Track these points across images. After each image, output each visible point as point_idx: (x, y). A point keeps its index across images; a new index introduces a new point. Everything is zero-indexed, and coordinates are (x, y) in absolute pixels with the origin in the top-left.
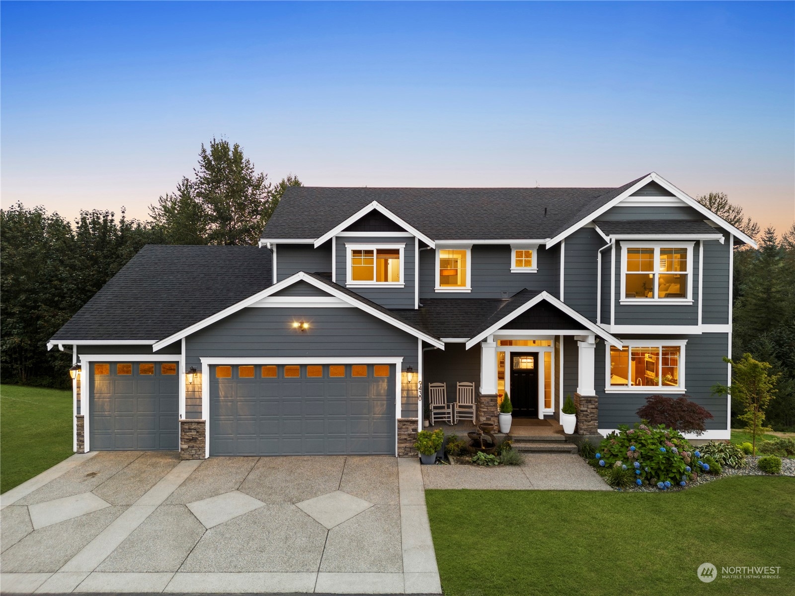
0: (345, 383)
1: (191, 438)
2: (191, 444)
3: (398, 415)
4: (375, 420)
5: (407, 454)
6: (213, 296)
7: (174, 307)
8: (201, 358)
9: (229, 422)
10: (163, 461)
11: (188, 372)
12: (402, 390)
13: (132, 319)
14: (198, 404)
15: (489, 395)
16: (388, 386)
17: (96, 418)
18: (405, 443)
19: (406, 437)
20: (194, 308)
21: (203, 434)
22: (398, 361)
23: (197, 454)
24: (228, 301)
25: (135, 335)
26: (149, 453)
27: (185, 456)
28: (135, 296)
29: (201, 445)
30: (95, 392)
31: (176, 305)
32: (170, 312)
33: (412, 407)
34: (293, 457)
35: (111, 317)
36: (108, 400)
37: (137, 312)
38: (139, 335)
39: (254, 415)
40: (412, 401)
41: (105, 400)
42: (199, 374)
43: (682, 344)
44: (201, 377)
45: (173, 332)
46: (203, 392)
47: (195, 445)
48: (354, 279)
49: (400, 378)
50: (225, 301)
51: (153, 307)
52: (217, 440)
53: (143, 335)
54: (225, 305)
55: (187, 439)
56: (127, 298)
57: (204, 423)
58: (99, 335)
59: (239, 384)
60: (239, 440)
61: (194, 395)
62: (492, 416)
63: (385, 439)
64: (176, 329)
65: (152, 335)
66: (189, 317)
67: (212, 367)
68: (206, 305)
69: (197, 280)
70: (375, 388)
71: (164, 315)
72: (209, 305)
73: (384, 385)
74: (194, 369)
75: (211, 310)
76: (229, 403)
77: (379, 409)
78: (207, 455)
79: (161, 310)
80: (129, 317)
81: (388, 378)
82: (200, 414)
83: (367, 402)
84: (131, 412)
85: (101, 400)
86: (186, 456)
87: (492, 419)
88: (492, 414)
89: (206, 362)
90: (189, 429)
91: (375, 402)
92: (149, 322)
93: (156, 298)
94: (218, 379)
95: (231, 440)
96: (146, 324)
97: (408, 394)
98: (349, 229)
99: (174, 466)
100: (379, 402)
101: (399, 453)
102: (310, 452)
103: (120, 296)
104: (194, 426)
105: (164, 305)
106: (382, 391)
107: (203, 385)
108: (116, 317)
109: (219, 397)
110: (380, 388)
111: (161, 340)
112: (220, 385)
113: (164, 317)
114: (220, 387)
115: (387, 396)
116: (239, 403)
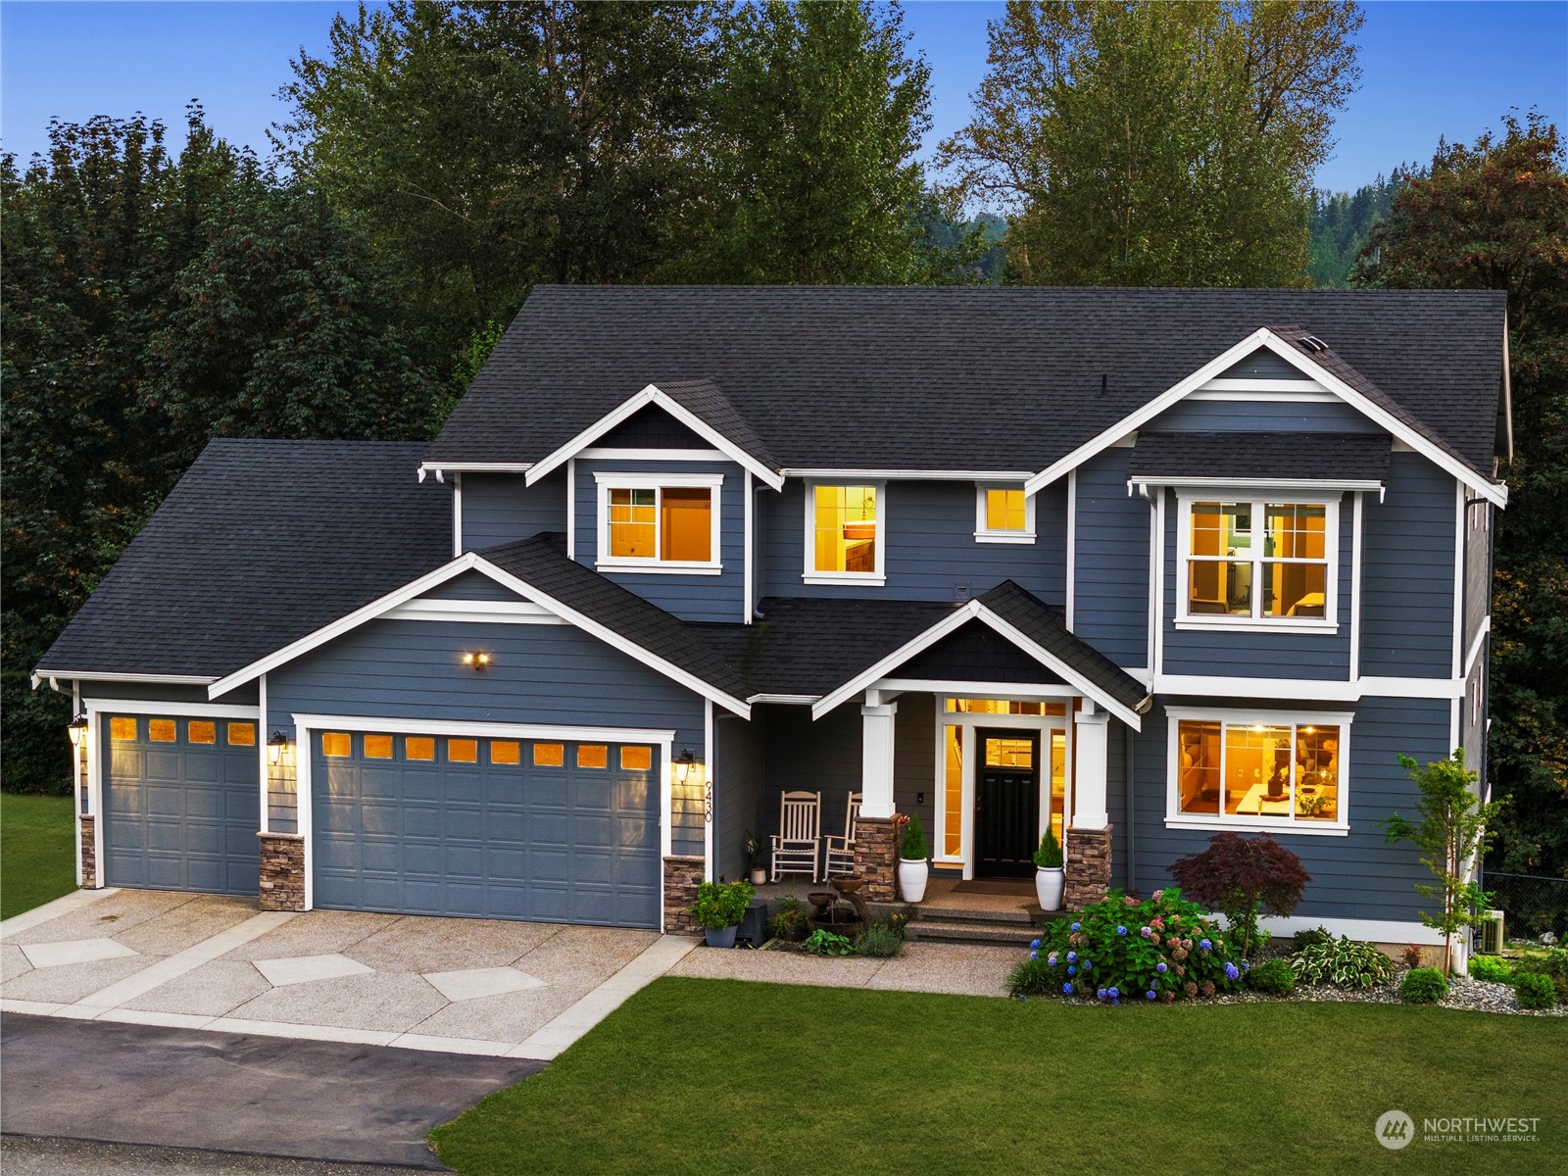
0: (563, 780)
1: (278, 869)
2: (279, 881)
3: (666, 850)
4: (623, 858)
5: (682, 928)
6: (334, 581)
7: (255, 606)
8: (293, 716)
9: (347, 843)
10: (229, 909)
11: (271, 742)
12: (674, 799)
13: (175, 631)
14: (289, 804)
15: (873, 819)
16: (649, 789)
17: (114, 822)
18: (679, 905)
19: (680, 894)
20: (292, 608)
21: (299, 863)
22: (665, 738)
23: (289, 902)
24: (361, 593)
25: (179, 665)
26: (208, 896)
27: (269, 903)
28: (182, 577)
29: (296, 885)
30: (113, 772)
31: (260, 601)
32: (246, 617)
33: (693, 835)
34: (466, 920)
35: (138, 624)
36: (134, 788)
37: (185, 615)
38: (187, 665)
39: (392, 834)
40: (693, 821)
41: (129, 788)
42: (290, 747)
43: (1344, 722)
44: (294, 753)
45: (246, 661)
46: (298, 782)
47: (286, 883)
48: (615, 551)
49: (672, 774)
50: (355, 593)
51: (215, 605)
52: (326, 879)
53: (193, 666)
54: (352, 604)
55: (272, 871)
56: (168, 582)
57: (301, 841)
58: (118, 663)
59: (365, 771)
60: (366, 881)
61: (283, 786)
62: (879, 865)
63: (643, 897)
64: (252, 656)
65: (208, 666)
66: (280, 629)
67: (316, 734)
68: (316, 603)
69: (308, 539)
70: (623, 792)
71: (234, 622)
72: (321, 602)
73: (641, 787)
74: (282, 737)
75: (324, 613)
76: (347, 807)
77: (631, 835)
78: (309, 905)
79: (231, 611)
80: (171, 625)
81: (647, 772)
82: (293, 824)
83: (607, 820)
84: (176, 814)
85: (123, 788)
86: (271, 903)
87: (880, 870)
88: (879, 860)
89: (303, 723)
90: (275, 852)
91: (623, 820)
92: (207, 637)
93: (222, 583)
94: (326, 758)
95: (352, 880)
96: (199, 643)
97: (684, 807)
98: (602, 442)
99: (248, 918)
100: (631, 821)
101: (666, 924)
102: (499, 913)
103: (155, 576)
104: (283, 847)
105: (237, 600)
106: (637, 800)
107: (298, 769)
108: (147, 625)
109: (328, 794)
110: (633, 792)
111: (224, 677)
112: (330, 769)
113: (236, 628)
114: (331, 773)
115: (646, 809)
116: (365, 808)
